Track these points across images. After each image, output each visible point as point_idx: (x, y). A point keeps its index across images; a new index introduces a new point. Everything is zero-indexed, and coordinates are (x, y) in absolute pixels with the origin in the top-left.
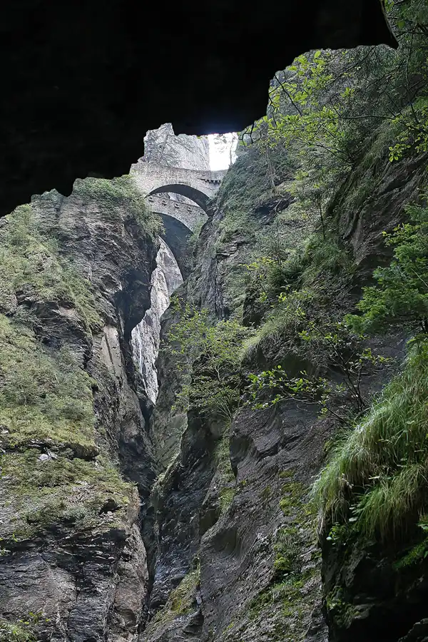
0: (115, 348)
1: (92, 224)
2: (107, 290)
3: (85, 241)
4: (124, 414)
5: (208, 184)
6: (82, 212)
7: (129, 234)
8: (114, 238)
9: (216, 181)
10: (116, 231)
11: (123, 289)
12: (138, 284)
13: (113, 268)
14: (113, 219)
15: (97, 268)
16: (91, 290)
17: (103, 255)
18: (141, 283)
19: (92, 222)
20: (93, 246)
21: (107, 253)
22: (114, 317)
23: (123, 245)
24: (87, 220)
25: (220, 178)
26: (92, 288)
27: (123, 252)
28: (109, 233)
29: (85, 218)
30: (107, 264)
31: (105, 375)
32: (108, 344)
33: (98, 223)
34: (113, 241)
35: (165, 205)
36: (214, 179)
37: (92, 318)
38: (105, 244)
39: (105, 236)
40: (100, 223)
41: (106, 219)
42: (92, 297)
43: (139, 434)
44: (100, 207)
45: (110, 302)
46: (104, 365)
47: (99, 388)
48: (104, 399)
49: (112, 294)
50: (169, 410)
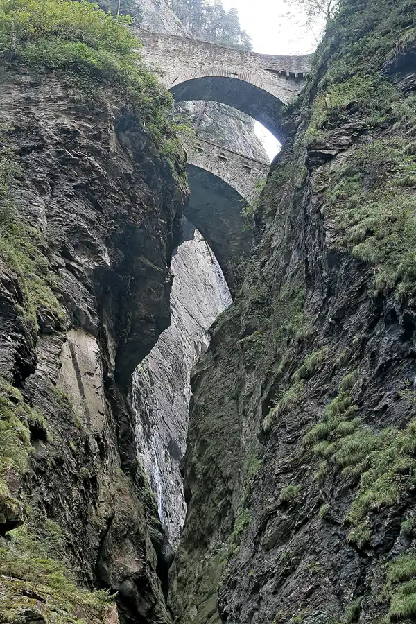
0: (92, 375)
1: (49, 122)
2: (77, 258)
3: (33, 156)
4: (109, 513)
5: (283, 80)
6: (27, 99)
7: (125, 150)
8: (95, 152)
9: (300, 75)
10: (97, 138)
11: (113, 264)
12: (144, 266)
13: (92, 215)
14: (93, 111)
15: (56, 209)
16: (42, 248)
17: (71, 185)
18: (149, 263)
19: (50, 118)
20: (49, 165)
21: (78, 182)
22: (92, 313)
23: (113, 171)
24: (38, 114)
25: (307, 69)
26: (45, 245)
27: (113, 185)
28: (85, 142)
29: (34, 110)
30: (79, 205)
31: (65, 418)
32: (75, 364)
33: (60, 121)
34: (91, 159)
35: (200, 151)
36: (296, 72)
37: (42, 298)
38: (75, 164)
39: (75, 148)
40: (65, 121)
41: (77, 111)
42: (44, 261)
43: (143, 571)
44: (66, 87)
45: (85, 285)
46: (65, 399)
47: (50, 438)
48: (60, 462)
49: (88, 269)
50: (206, 545)
